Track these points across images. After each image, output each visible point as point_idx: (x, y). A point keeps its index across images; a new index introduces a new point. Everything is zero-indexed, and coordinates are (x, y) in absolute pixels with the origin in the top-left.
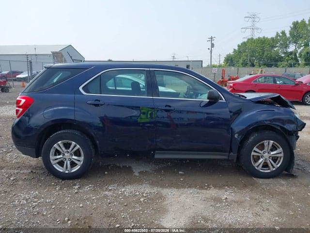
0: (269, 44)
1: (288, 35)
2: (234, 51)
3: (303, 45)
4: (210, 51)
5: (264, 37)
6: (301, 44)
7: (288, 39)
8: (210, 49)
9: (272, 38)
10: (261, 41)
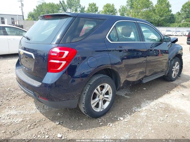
0: (56, 8)
1: (66, 3)
2: (34, 10)
3: (74, 10)
4: (21, 9)
5: (52, 3)
6: (73, 9)
7: (66, 6)
8: (21, 7)
9: (57, 4)
10: (51, 5)
